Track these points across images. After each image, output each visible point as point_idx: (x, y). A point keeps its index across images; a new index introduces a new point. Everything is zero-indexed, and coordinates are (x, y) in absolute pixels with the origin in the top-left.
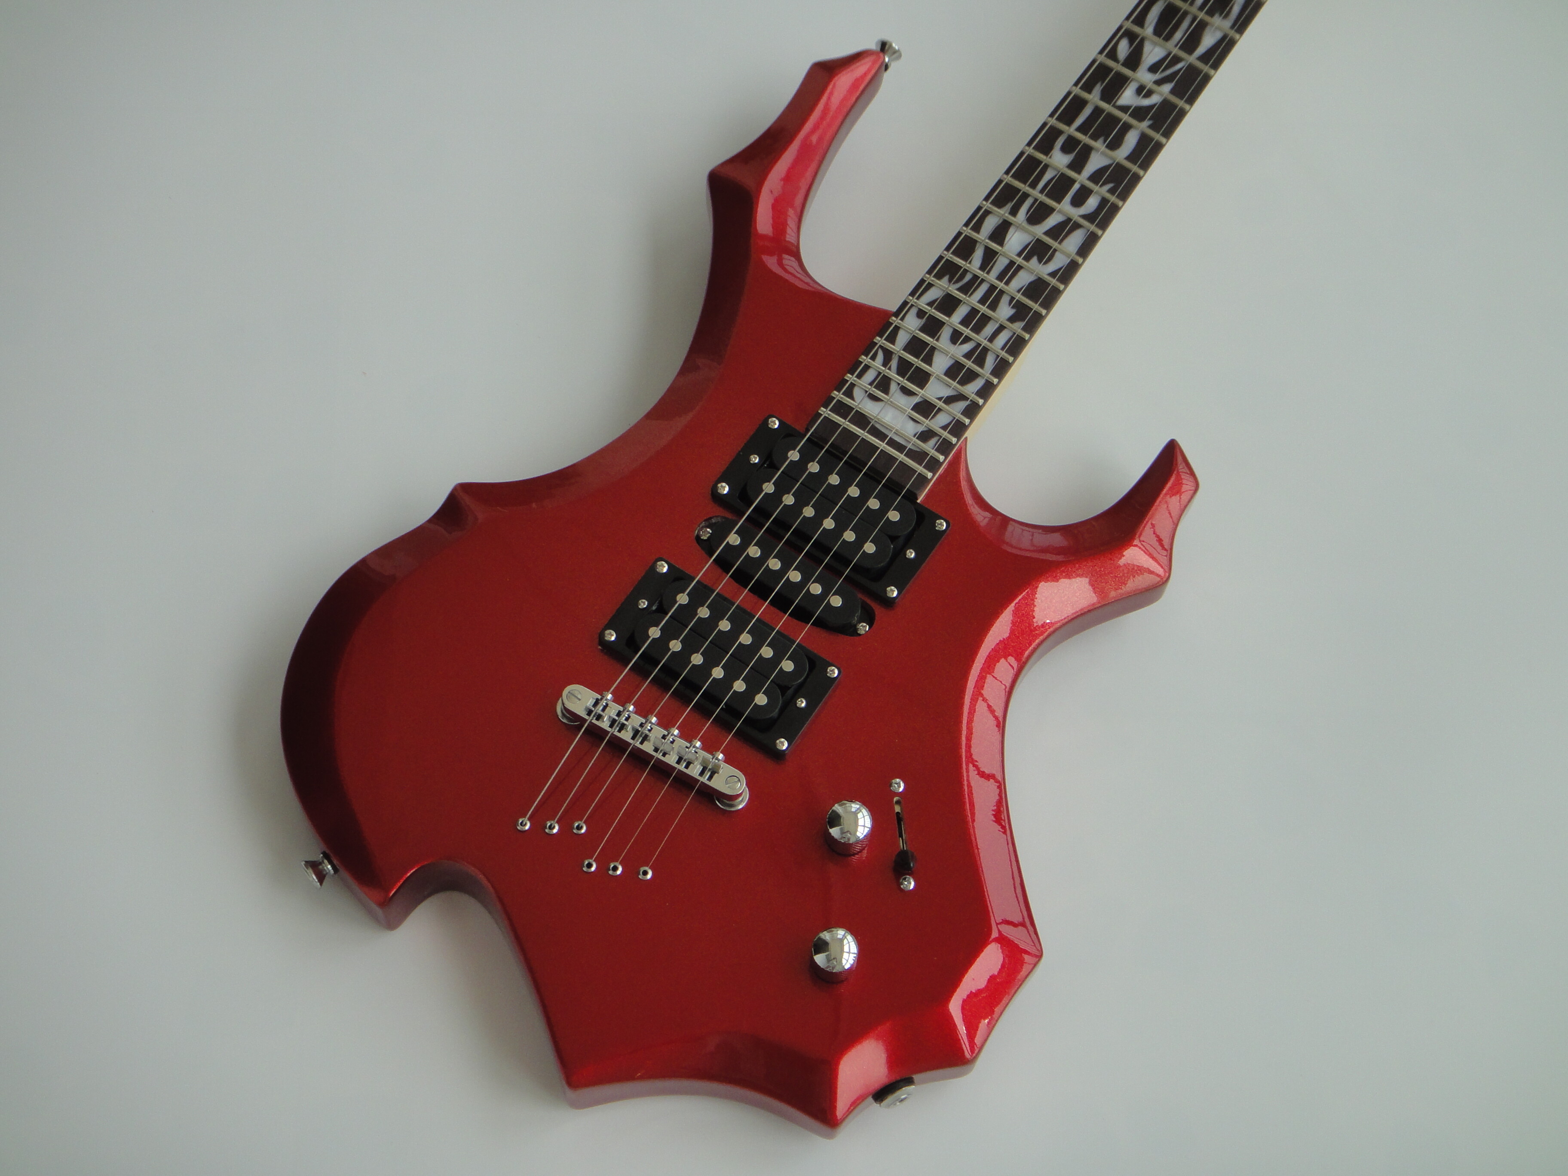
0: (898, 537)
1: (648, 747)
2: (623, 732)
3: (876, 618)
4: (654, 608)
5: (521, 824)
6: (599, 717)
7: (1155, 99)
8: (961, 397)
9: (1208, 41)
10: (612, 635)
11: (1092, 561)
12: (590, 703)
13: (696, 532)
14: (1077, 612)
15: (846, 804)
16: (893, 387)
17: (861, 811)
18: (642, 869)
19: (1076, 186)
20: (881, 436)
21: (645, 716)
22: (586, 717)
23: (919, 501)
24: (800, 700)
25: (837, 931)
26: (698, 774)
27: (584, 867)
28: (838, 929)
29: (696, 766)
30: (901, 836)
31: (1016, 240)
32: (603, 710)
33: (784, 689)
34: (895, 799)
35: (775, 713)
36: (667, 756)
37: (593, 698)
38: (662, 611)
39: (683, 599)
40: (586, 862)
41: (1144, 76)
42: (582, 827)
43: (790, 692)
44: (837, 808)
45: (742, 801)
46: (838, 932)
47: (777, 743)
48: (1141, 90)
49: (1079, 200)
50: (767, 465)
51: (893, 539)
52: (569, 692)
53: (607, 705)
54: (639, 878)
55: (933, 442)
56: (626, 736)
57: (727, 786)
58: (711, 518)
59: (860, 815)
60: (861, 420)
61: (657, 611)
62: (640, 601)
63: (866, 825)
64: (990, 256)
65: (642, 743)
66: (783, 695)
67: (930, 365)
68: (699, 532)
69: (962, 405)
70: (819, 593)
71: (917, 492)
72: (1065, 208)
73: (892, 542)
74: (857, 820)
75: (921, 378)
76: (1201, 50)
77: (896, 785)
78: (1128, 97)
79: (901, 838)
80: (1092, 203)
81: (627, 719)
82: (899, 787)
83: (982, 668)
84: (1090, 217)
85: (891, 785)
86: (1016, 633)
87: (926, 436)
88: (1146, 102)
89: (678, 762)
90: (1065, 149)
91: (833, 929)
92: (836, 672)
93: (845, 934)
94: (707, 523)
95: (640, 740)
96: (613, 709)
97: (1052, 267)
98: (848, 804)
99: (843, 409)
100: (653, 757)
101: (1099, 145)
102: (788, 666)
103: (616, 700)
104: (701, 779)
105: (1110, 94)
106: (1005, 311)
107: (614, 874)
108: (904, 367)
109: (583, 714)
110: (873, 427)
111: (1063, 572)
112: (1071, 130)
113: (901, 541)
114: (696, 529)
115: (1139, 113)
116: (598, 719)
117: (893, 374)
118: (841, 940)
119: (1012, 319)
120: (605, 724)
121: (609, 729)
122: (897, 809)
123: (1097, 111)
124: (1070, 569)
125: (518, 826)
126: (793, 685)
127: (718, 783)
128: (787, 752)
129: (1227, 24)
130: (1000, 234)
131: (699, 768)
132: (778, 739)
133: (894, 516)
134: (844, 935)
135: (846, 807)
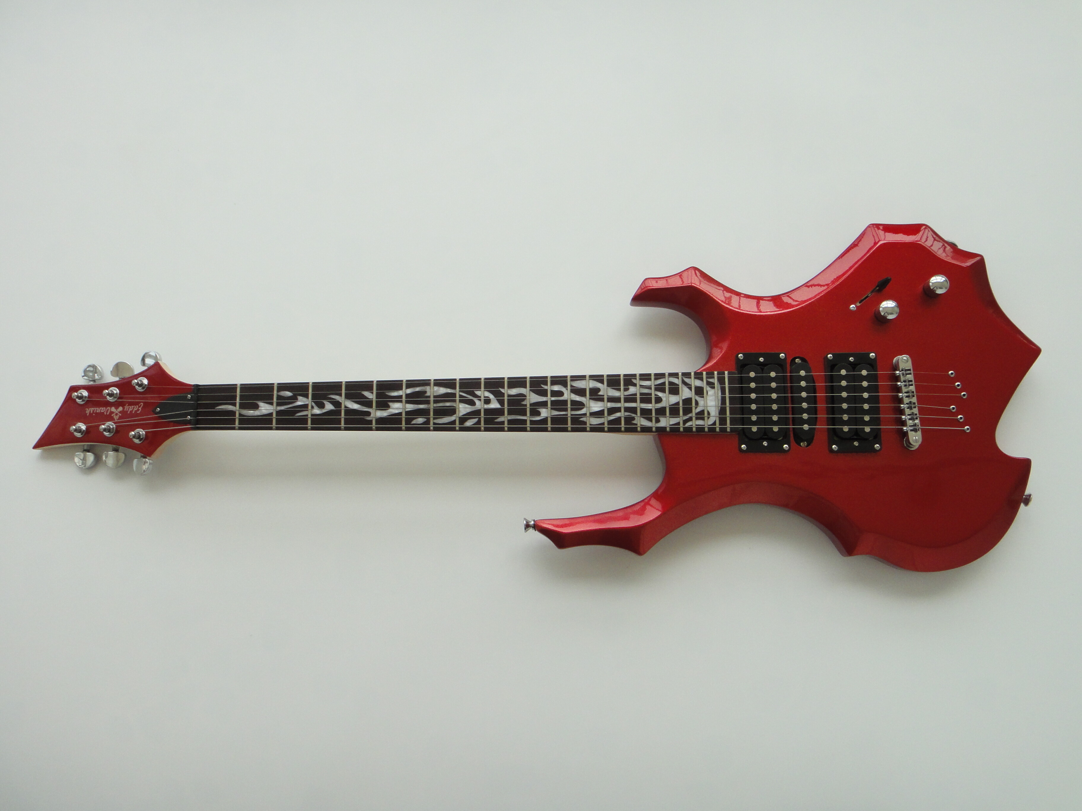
7: (487, 394)
8: (684, 383)
9: (443, 390)
16: (699, 410)
19: (553, 399)
20: (723, 400)
31: (596, 406)
41: (479, 405)
48: (487, 401)
49: (560, 394)
55: (711, 380)
60: (722, 411)
64: (612, 411)
67: (679, 402)
69: (687, 380)
72: (568, 396)
75: (687, 401)
76: (449, 391)
78: (495, 405)
80: (556, 388)
84: (565, 385)
87: (711, 385)
88: (492, 397)
90: (539, 414)
97: (599, 385)
99: (723, 421)
101: (527, 402)
105: (499, 412)
106: (632, 390)
108: (687, 411)
110: (722, 404)
112: (528, 418)
115: (499, 395)
117: (693, 414)
119: (635, 385)
123: (510, 413)
129: (427, 388)
130: (599, 414)
133: (752, 374)
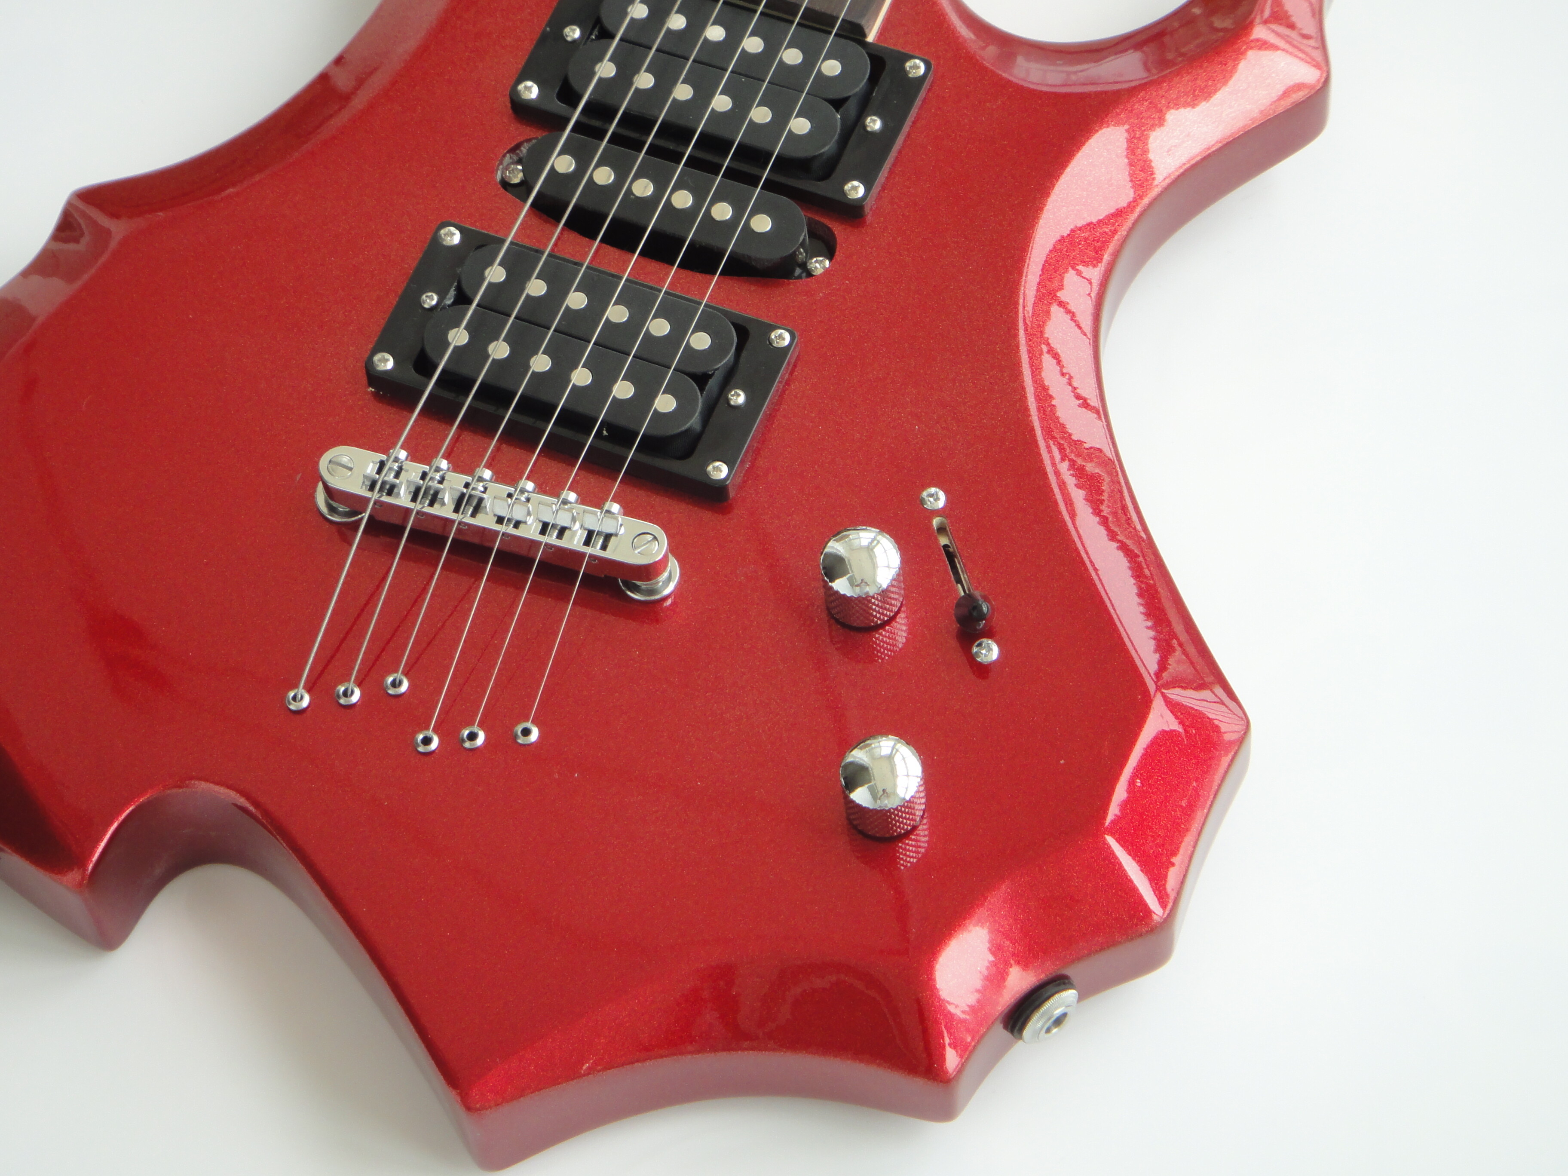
0: (846, 99)
1: (485, 521)
2: (436, 505)
3: (839, 241)
4: (449, 301)
5: (294, 698)
6: (391, 491)
10: (388, 360)
11: (1189, 73)
12: (371, 469)
13: (499, 173)
14: (1184, 164)
15: (849, 535)
17: (878, 542)
18: (519, 729)
21: (469, 471)
22: (368, 494)
23: (871, 38)
24: (733, 393)
25: (879, 742)
26: (582, 544)
27: (419, 746)
28: (880, 739)
29: (576, 531)
30: (959, 581)
32: (397, 475)
33: (701, 380)
34: (936, 522)
35: (694, 422)
36: (522, 526)
37: (373, 462)
38: (463, 299)
39: (496, 274)
40: (420, 737)
42: (400, 683)
43: (712, 384)
44: (834, 547)
45: (670, 578)
46: (881, 744)
47: (710, 472)
50: (596, 36)
51: (838, 104)
52: (330, 462)
53: (400, 469)
54: (518, 743)
56: (445, 510)
57: (636, 552)
58: (518, 146)
59: (878, 550)
61: (455, 303)
62: (424, 297)
63: (890, 566)
65: (473, 515)
66: (702, 390)
68: (503, 173)
70: (728, 217)
71: (863, 22)
73: (837, 111)
74: (872, 557)
77: (931, 499)
79: (959, 585)
81: (441, 482)
82: (937, 499)
83: (1039, 284)
85: (922, 502)
86: (1086, 215)
89: (543, 531)
91: (868, 742)
92: (787, 336)
93: (895, 745)
94: (515, 158)
95: (470, 513)
96: (414, 471)
98: (852, 534)
100: (496, 533)
102: (701, 341)
103: (414, 456)
104: (589, 550)
107: (474, 745)
109: (364, 493)
111: (1144, 99)
113: (852, 107)
114: (498, 169)
116: (390, 493)
118: (890, 758)
120: (403, 499)
121: (411, 505)
122: (943, 541)
124: (1154, 94)
125: (290, 704)
126: (717, 369)
127: (618, 552)
128: (728, 482)
131: (581, 535)
132: (708, 465)
133: (832, 67)
134: (893, 748)
135: (850, 540)
